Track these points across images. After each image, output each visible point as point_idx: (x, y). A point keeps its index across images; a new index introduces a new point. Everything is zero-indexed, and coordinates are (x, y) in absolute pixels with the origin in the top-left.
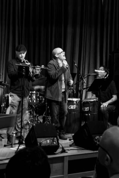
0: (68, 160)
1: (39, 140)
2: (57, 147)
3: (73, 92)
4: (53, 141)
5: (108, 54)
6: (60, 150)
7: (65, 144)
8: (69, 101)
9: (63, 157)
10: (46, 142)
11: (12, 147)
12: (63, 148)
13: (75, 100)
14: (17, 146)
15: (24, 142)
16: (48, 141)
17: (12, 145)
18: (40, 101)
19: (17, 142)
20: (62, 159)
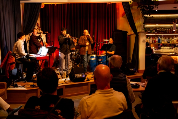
0: (90, 84)
1: (76, 75)
2: (85, 78)
3: (94, 52)
4: (83, 75)
5: (112, 33)
6: (86, 80)
7: (89, 77)
8: (91, 56)
9: (88, 83)
10: (79, 76)
11: (63, 79)
12: (88, 79)
13: (94, 55)
14: (65, 78)
15: (69, 76)
16: (80, 75)
17: (63, 78)
18: (78, 57)
19: (65, 76)
20: (87, 84)
